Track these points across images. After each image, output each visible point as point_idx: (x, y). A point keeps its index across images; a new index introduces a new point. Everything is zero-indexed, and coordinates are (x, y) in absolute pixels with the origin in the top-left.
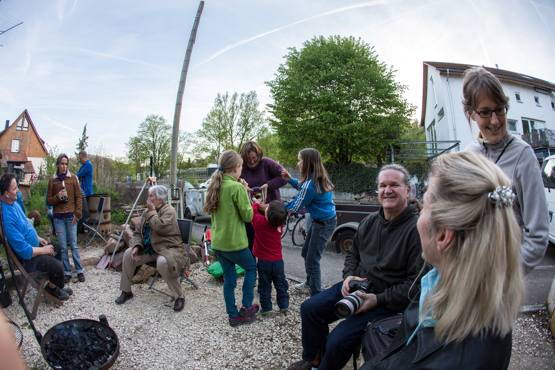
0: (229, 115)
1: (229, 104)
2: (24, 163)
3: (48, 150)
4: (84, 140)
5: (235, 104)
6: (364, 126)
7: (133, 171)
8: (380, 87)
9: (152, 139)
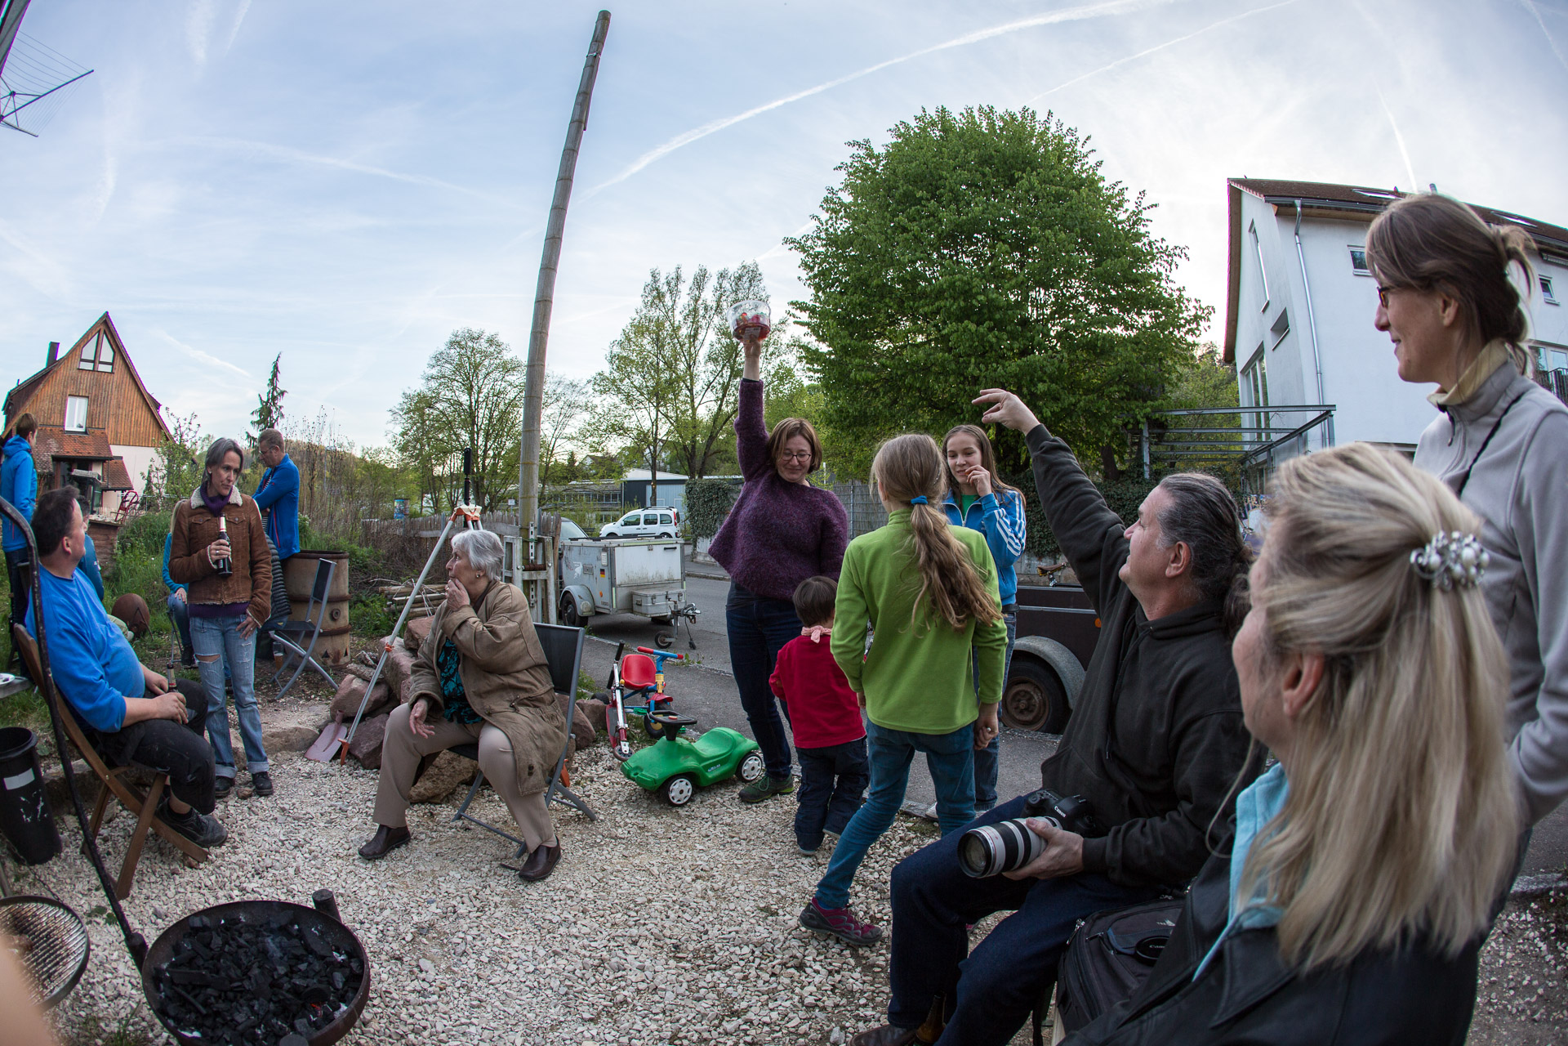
0: (684, 331)
1: (684, 300)
2: (101, 461)
3: (171, 426)
4: (274, 398)
5: (700, 302)
6: (1066, 366)
7: (414, 487)
8: (1109, 254)
9: (467, 397)
